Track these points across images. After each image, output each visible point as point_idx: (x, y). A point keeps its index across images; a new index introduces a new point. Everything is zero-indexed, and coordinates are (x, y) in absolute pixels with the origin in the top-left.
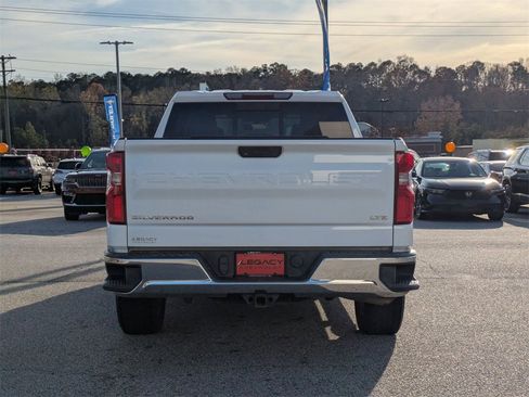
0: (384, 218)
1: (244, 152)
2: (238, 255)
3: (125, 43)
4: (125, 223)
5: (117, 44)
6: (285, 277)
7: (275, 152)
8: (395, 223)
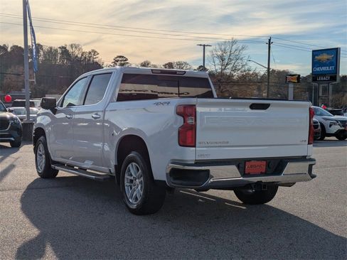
0: (305, 141)
1: (253, 107)
2: (247, 163)
4: (195, 146)
6: (265, 174)
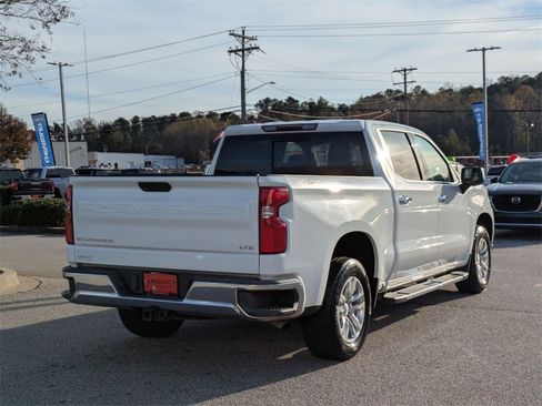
0: (251, 248)
2: (145, 275)
3: (492, 49)
4: (74, 244)
5: (484, 50)
6: (178, 297)
7: (166, 187)
8: (261, 253)
